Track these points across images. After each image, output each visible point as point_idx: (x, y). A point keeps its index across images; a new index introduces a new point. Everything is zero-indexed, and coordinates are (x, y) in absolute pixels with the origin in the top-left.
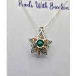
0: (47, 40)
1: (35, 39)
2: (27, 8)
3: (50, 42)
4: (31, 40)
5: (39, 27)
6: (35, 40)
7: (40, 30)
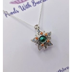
0: (46, 34)
6: (37, 38)
7: (36, 28)
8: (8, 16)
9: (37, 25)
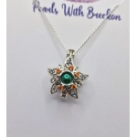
0: (78, 73)
2: (48, 14)
3: (84, 77)
4: (51, 71)
6: (59, 71)
7: (68, 55)
8: (37, 10)
9: (73, 51)
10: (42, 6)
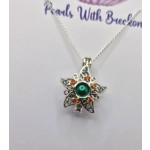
0: (95, 85)
1: (73, 80)
2: (61, 17)
3: (102, 89)
4: (64, 82)
5: (83, 57)
7: (84, 64)
10: (55, 7)
